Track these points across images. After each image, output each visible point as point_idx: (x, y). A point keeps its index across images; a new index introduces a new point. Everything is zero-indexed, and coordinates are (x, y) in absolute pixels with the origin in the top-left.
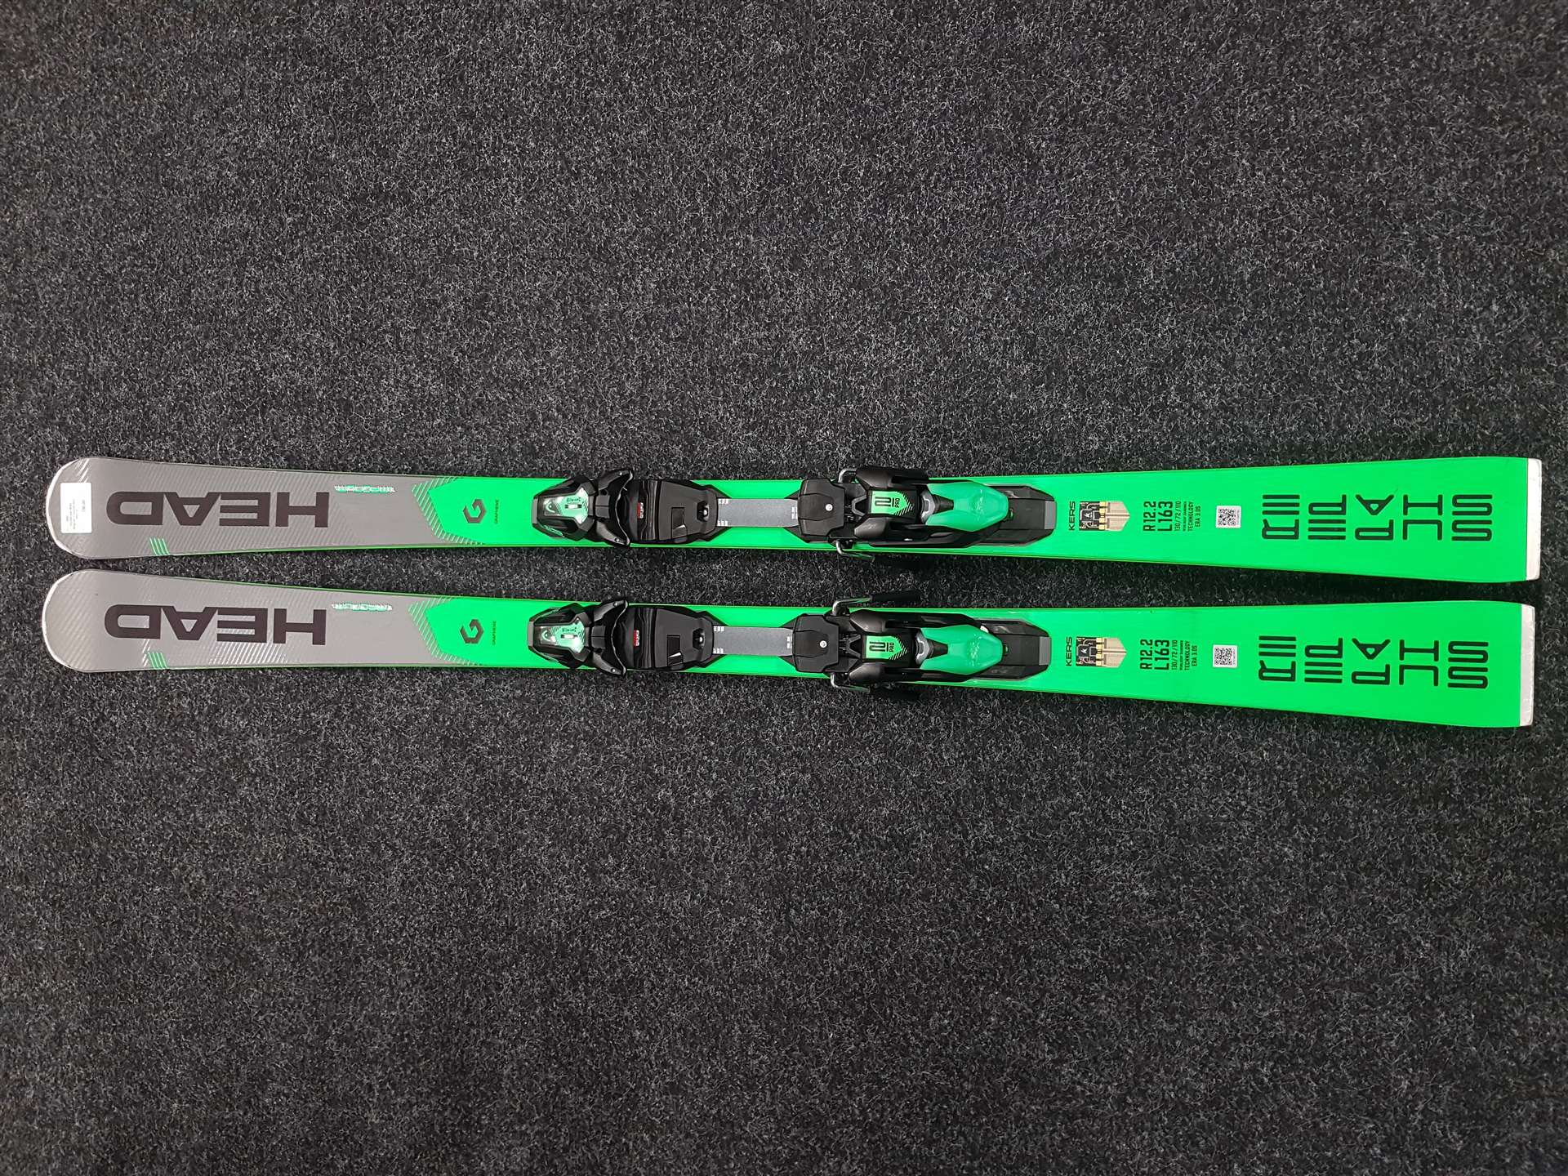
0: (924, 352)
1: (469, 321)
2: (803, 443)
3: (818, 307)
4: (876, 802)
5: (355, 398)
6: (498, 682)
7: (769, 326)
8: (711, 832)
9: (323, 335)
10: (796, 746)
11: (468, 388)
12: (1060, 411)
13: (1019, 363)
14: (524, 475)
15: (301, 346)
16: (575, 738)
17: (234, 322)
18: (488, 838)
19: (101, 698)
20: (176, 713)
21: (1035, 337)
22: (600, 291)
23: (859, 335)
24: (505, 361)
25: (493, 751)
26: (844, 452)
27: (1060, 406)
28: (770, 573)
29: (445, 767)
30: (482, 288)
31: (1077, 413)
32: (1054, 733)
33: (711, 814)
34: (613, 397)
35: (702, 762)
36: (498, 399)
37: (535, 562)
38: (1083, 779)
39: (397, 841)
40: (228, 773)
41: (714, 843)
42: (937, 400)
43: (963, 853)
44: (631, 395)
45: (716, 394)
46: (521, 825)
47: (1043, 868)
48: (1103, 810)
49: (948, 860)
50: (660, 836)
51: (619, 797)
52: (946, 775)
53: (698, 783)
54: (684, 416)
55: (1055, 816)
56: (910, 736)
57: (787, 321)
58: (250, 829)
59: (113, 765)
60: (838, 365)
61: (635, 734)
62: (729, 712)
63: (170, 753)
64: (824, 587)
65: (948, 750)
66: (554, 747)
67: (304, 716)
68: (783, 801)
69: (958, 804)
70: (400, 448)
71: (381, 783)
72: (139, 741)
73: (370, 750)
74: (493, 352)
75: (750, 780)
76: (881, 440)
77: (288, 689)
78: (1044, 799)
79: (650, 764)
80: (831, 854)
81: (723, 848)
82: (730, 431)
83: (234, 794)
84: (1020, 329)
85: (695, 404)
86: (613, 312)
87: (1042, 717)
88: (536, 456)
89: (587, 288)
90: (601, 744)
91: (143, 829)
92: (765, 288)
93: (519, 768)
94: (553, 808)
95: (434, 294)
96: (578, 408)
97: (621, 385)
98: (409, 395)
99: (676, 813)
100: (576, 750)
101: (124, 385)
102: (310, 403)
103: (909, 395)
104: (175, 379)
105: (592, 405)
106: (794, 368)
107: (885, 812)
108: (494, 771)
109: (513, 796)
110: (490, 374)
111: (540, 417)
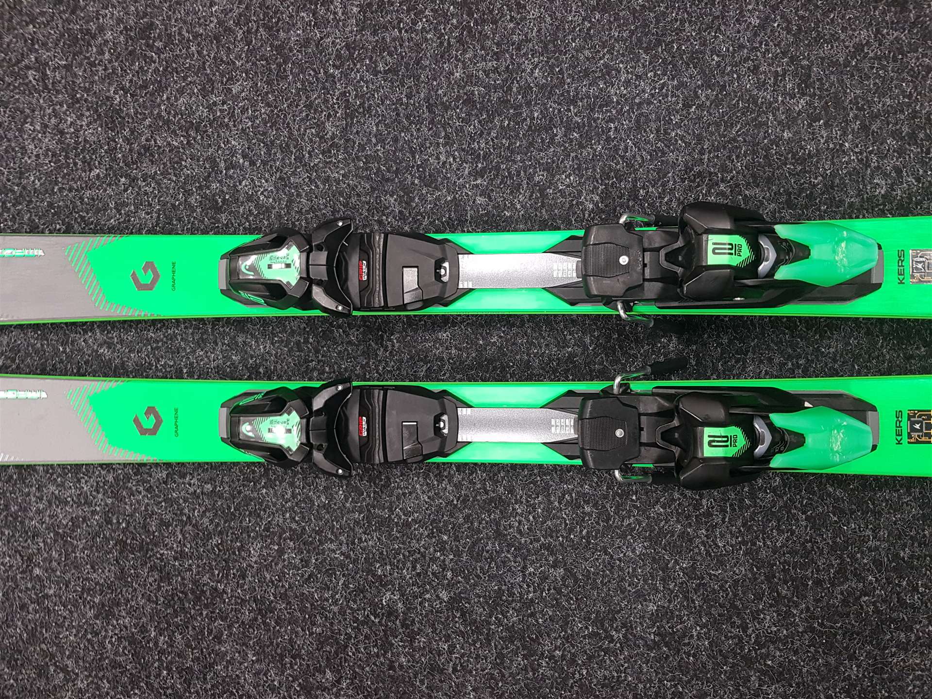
0: (682, 85)
1: (131, 53)
2: (542, 191)
3: (555, 34)
4: (640, 596)
6: (183, 476)
7: (497, 56)
8: (448, 638)
10: (545, 538)
11: (132, 131)
12: (840, 151)
13: (793, 96)
14: (205, 232)
16: (280, 537)
18: (179, 656)
21: (810, 68)
22: (291, 17)
23: (606, 65)
24: (177, 100)
25: (181, 556)
26: (592, 200)
27: (842, 145)
28: (507, 341)
29: (122, 575)
30: (145, 15)
31: (861, 153)
32: (842, 511)
33: (447, 618)
34: (311, 140)
35: (433, 560)
36: (169, 144)
37: (223, 335)
38: (874, 561)
39: (69, 663)
41: (451, 652)
42: (700, 139)
43: (742, 648)
44: (333, 138)
45: (436, 135)
46: (218, 639)
47: (832, 660)
48: (898, 594)
49: (725, 657)
50: (386, 646)
51: (335, 603)
52: (721, 563)
53: (429, 583)
54: (398, 162)
55: (845, 602)
56: (678, 521)
57: (519, 49)
60: (582, 99)
61: (352, 530)
62: (464, 501)
64: (572, 355)
65: (722, 536)
66: (255, 550)
68: (532, 601)
69: (735, 595)
70: (51, 205)
71: (47, 596)
73: (30, 559)
74: (161, 89)
75: (492, 578)
76: (635, 186)
78: (833, 585)
79: (371, 565)
80: (590, 658)
81: (463, 656)
82: (454, 178)
84: (792, 59)
85: (411, 148)
86: (307, 42)
87: (829, 495)
88: (218, 210)
89: (275, 13)
90: (311, 543)
92: (491, 12)
93: (213, 574)
94: (256, 619)
95: (87, 22)
96: (269, 153)
97: (320, 126)
98: (60, 142)
99: (405, 619)
100: (281, 552)
103: (666, 133)
105: (285, 150)
106: (528, 104)
107: (652, 607)
108: (183, 579)
109: (206, 606)
110: (159, 116)
111: (222, 165)
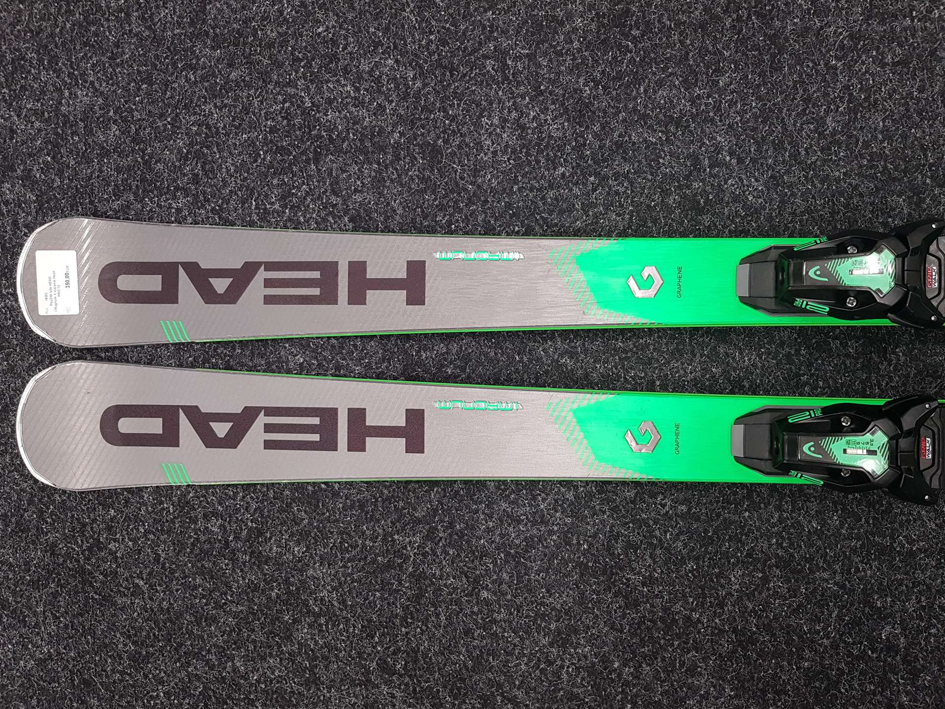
1: (604, 42)
5: (446, 142)
6: (654, 496)
9: (397, 61)
11: (603, 126)
14: (684, 235)
15: (366, 76)
17: (270, 45)
19: (94, 521)
20: (203, 538)
24: (655, 92)
25: (649, 581)
29: (582, 600)
36: (645, 140)
37: (701, 345)
40: (280, 611)
46: (692, 671)
50: (884, 683)
54: (908, 160)
58: (315, 681)
59: (115, 604)
61: (849, 558)
63: (195, 588)
66: (735, 577)
67: (384, 540)
70: (509, 205)
71: (494, 621)
72: (150, 574)
73: (476, 580)
74: (637, 81)
77: (362, 506)
83: (289, 638)
85: (922, 146)
88: (700, 211)
90: (800, 571)
91: (161, 682)
94: (736, 651)
96: (759, 150)
97: (821, 122)
98: (520, 137)
99: (907, 655)
101: (114, 128)
102: (382, 149)
104: (188, 119)
105: (778, 147)
108: (652, 606)
109: (679, 636)
110: (635, 110)
111: (707, 162)
